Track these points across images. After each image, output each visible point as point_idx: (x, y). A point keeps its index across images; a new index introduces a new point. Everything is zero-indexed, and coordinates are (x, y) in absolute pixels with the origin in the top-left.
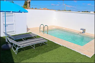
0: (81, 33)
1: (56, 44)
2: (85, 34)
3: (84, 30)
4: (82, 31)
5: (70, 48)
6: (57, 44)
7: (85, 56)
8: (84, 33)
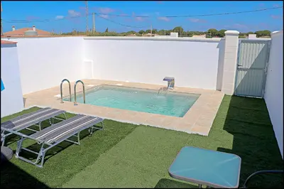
0: (165, 89)
1: (121, 123)
2: (175, 89)
3: (171, 82)
4: (166, 84)
5: (159, 127)
6: (126, 124)
7: (198, 134)
8: (173, 87)
